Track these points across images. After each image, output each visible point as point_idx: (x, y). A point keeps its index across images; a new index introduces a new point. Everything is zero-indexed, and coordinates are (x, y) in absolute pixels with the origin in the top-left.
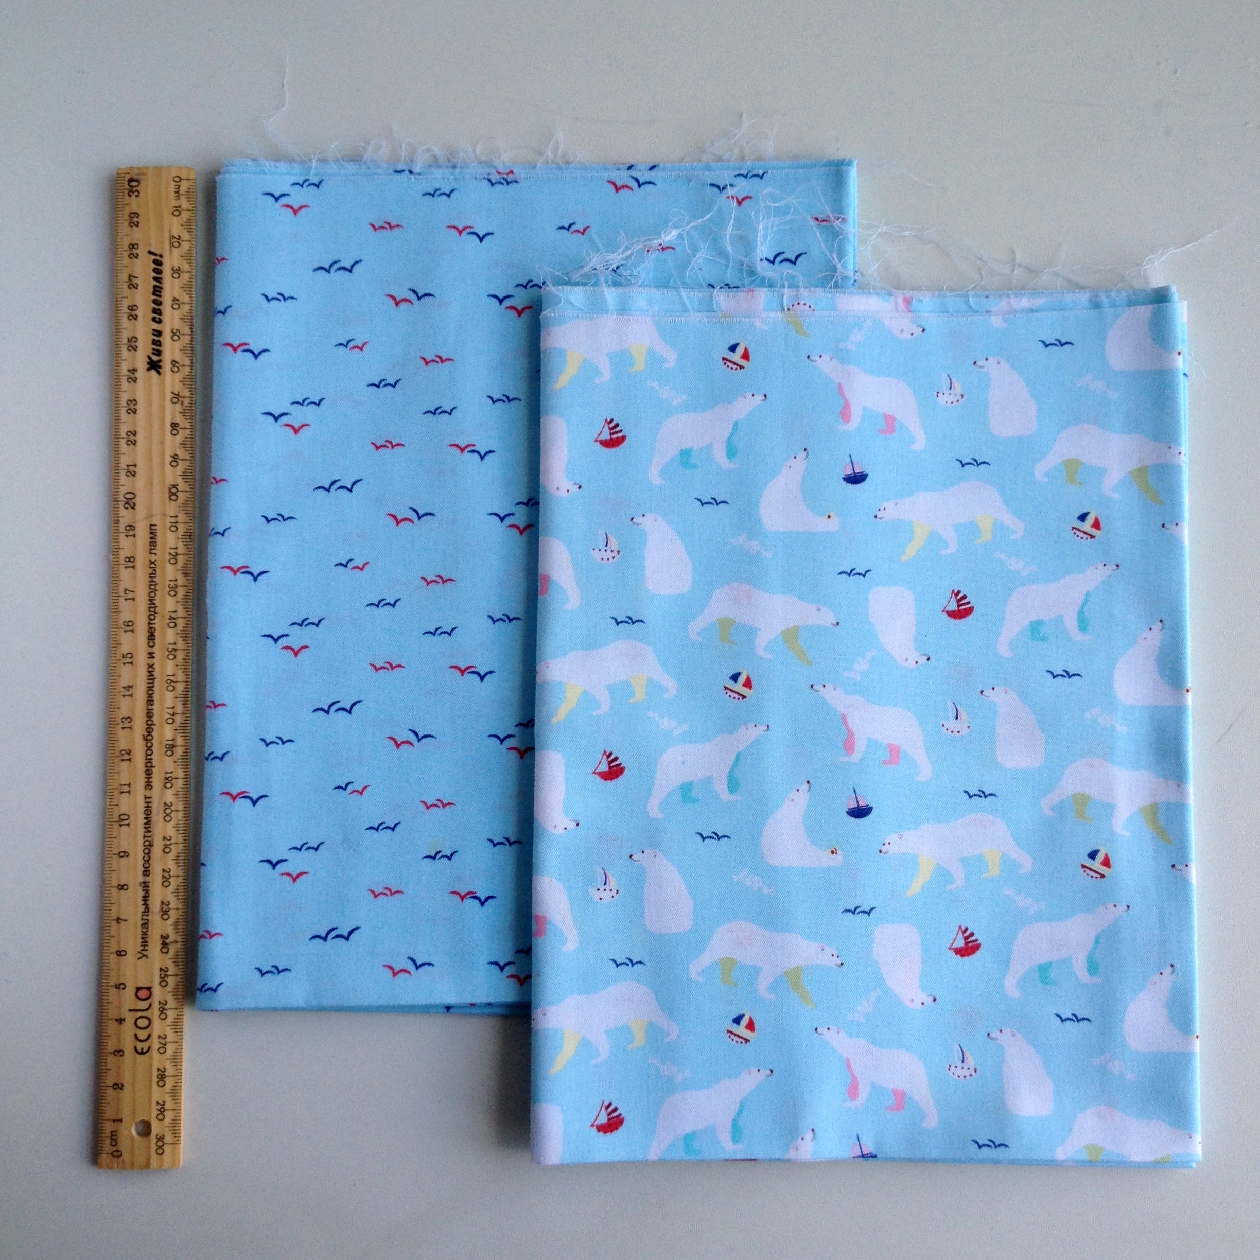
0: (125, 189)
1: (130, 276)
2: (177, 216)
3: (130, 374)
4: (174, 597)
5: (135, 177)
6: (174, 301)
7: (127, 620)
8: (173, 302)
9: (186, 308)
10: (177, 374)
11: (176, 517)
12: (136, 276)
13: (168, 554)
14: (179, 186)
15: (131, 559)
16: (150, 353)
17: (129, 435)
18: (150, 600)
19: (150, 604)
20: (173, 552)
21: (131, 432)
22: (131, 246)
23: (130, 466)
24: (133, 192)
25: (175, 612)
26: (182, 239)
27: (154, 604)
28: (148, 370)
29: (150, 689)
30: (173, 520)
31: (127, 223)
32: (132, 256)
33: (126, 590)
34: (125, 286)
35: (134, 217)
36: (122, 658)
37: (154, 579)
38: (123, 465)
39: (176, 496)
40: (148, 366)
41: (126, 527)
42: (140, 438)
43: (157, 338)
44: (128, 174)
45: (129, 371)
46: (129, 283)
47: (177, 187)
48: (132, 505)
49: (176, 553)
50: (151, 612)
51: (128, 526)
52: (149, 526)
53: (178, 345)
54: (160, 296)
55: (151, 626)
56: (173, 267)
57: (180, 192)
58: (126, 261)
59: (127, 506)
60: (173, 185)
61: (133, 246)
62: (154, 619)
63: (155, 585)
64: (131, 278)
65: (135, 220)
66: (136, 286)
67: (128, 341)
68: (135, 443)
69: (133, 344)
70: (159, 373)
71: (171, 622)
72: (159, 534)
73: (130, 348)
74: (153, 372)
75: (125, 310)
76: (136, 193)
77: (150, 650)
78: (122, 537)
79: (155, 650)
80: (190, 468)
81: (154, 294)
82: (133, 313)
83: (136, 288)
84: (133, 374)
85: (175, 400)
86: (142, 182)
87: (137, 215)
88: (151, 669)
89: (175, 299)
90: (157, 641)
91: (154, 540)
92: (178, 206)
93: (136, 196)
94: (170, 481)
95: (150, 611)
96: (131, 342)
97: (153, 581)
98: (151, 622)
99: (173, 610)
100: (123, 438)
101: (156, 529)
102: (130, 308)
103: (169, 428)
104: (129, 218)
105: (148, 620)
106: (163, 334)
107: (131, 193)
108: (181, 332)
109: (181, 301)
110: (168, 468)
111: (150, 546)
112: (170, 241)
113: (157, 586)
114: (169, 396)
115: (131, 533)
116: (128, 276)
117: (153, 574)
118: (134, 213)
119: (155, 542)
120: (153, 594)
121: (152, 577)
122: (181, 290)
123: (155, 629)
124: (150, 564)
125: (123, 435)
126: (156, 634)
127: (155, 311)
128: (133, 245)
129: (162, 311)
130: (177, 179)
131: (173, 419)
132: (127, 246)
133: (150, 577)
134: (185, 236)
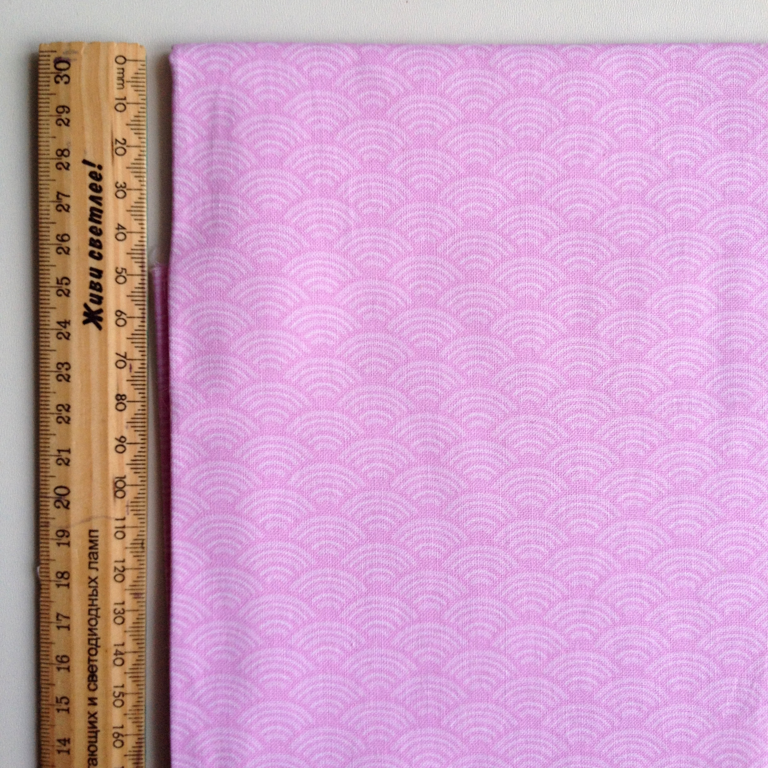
0: (52, 73)
1: (59, 193)
2: (121, 111)
3: (61, 328)
4: (121, 626)
5: (64, 56)
6: (118, 229)
7: (61, 654)
8: (117, 231)
9: (135, 238)
10: (123, 329)
11: (124, 519)
12: (65, 193)
13: (113, 569)
14: (123, 69)
15: (64, 575)
16: (87, 299)
17: (60, 410)
18: (90, 630)
19: (89, 635)
20: (119, 566)
21: (62, 406)
22: (59, 153)
23: (63, 451)
24: (61, 78)
25: (123, 645)
26: (128, 143)
27: (95, 635)
28: (85, 322)
29: (92, 745)
30: (119, 524)
31: (55, 119)
32: (60, 166)
33: (58, 615)
34: (53, 206)
35: (62, 113)
36: (55, 703)
37: (95, 603)
38: (53, 451)
39: (124, 491)
40: (85, 318)
41: (58, 531)
42: (75, 415)
43: (95, 280)
44: (55, 51)
45: (59, 323)
46: (57, 204)
47: (121, 71)
48: (65, 503)
49: (123, 567)
50: (92, 644)
51: (60, 531)
52: (87, 532)
53: (124, 290)
54: (100, 223)
55: (91, 663)
56: (117, 183)
57: (125, 79)
58: (54, 173)
59: (58, 504)
60: (114, 70)
61: (62, 153)
62: (96, 654)
63: (97, 610)
64: (60, 196)
65: (64, 116)
66: (66, 207)
67: (58, 283)
68: (68, 421)
69: (64, 287)
70: (100, 328)
71: (117, 659)
72: (101, 542)
73: (60, 293)
74: (92, 326)
75: (53, 240)
76: (66, 79)
77: (91, 694)
78: (52, 545)
79: (97, 694)
80: (141, 454)
81: (91, 219)
82: (64, 245)
83: (67, 211)
84: (65, 327)
85: (122, 364)
86: (72, 63)
87: (66, 109)
88: (92, 719)
89: (120, 227)
90: (99, 683)
91: (93, 551)
92: (122, 97)
93: (66, 83)
94: (114, 472)
95: (89, 643)
96: (62, 284)
97: (92, 605)
98: (92, 658)
99: (121, 643)
100: (53, 414)
101: (97, 537)
102: (59, 238)
103: (112, 401)
104: (56, 114)
105: (87, 656)
106: (103, 275)
107: (58, 79)
108: (129, 272)
109: (128, 230)
110: (113, 456)
111: (90, 558)
112: (112, 146)
113: (99, 611)
114: (112, 358)
115: (64, 540)
116: (56, 194)
117: (92, 595)
118: (63, 107)
119: (97, 553)
120: (93, 622)
121: (93, 600)
122: (129, 213)
123: (97, 668)
124: (89, 583)
125: (53, 409)
126: (99, 674)
127: (92, 243)
128: (63, 151)
129: (103, 244)
130: (121, 60)
131: (118, 389)
132: (54, 153)
133: (90, 599)
134: (133, 140)
